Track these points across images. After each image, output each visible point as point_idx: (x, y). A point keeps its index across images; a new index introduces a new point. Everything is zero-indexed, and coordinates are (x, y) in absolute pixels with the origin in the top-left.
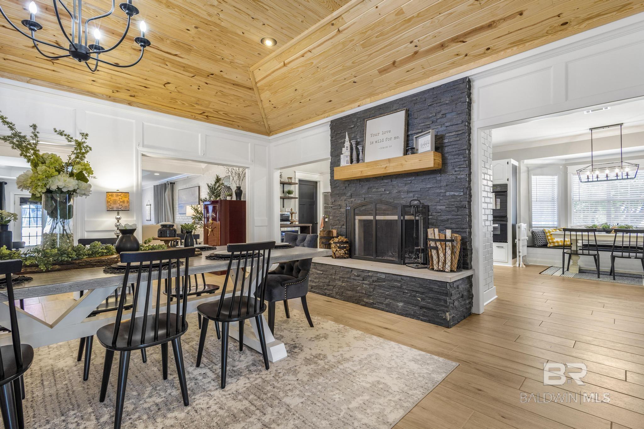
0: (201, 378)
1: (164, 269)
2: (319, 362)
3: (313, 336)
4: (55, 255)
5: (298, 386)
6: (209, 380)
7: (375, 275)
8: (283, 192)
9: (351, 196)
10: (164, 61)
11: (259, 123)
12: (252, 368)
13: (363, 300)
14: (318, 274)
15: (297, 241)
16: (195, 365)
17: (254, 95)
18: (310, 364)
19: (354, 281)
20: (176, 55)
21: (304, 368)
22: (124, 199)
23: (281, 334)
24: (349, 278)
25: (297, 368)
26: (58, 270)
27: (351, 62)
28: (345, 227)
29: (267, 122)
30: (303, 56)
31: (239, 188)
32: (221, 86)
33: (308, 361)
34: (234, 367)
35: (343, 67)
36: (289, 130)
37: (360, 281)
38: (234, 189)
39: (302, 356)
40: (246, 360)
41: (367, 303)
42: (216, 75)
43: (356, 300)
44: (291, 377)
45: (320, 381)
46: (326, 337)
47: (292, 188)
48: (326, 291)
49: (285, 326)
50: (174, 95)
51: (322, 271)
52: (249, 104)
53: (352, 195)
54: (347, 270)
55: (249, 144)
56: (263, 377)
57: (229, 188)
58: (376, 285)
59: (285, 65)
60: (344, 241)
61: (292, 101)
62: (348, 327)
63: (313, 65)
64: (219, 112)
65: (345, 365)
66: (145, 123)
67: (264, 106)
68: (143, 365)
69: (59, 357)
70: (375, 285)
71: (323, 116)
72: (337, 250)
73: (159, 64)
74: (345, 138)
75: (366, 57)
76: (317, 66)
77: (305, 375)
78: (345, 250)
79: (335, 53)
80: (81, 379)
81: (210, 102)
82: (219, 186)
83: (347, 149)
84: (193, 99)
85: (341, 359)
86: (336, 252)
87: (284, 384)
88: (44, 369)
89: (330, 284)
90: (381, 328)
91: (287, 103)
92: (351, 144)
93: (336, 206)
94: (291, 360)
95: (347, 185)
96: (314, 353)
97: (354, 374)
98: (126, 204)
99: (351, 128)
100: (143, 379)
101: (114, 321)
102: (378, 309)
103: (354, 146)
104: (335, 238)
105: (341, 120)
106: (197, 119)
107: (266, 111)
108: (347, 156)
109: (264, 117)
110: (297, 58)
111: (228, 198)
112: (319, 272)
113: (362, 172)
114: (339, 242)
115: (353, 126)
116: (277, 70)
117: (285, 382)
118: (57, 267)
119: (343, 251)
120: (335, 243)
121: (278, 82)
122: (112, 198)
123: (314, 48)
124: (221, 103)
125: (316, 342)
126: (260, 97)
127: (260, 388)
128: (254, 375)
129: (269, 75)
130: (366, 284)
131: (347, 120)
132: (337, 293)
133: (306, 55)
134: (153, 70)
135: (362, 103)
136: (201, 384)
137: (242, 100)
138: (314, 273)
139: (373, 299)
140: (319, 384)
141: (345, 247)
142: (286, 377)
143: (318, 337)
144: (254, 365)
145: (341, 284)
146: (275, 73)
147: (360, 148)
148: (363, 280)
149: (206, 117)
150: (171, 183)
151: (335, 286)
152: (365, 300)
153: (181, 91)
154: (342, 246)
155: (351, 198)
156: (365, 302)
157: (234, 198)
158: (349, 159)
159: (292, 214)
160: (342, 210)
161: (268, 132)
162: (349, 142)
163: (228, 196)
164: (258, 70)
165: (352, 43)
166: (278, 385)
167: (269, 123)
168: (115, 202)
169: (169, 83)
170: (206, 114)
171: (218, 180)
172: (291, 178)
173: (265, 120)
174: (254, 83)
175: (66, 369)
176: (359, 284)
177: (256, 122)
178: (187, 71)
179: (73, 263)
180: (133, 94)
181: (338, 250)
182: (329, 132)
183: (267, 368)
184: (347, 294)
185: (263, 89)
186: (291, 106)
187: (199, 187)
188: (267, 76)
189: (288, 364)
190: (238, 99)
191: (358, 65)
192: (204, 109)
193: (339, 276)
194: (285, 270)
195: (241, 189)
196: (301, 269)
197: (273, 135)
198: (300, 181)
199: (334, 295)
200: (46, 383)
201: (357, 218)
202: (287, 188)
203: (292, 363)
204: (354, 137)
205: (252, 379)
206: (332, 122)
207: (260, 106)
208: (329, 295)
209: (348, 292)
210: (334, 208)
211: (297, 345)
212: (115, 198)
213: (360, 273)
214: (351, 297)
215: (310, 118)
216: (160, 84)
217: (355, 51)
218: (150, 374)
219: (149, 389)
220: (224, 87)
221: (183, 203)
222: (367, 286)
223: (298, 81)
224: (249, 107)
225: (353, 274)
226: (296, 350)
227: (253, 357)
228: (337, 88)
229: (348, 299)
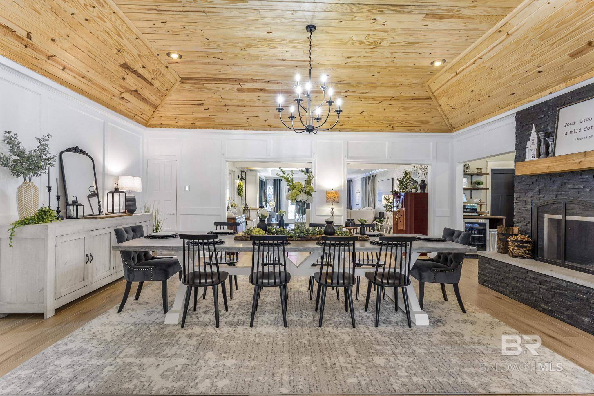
0: (366, 317)
1: (342, 247)
2: (455, 337)
3: (460, 319)
4: (299, 233)
5: (427, 344)
6: (370, 320)
7: (554, 281)
8: (472, 183)
9: (539, 192)
10: (360, 99)
11: (440, 123)
12: (399, 323)
13: (540, 305)
14: (491, 269)
15: (454, 237)
16: (364, 310)
17: (432, 103)
18: (445, 336)
19: (530, 283)
20: (367, 93)
21: (439, 337)
22: (335, 195)
23: (433, 310)
24: (525, 279)
25: (433, 334)
26: (300, 240)
27: (531, 55)
28: (530, 225)
29: (448, 121)
30: (474, 64)
31: (423, 182)
32: (402, 104)
33: (444, 333)
34: (388, 318)
35: (521, 62)
36: (471, 125)
37: (536, 285)
38: (419, 182)
39: (442, 328)
40: (398, 318)
41: (544, 309)
42: (397, 97)
43: (532, 303)
44: (426, 338)
45: (447, 347)
46: (473, 323)
47: (482, 178)
48: (499, 288)
49: (440, 305)
50: (367, 118)
51: (495, 267)
52: (428, 111)
53: (541, 191)
54: (522, 270)
55: (431, 143)
56: (405, 330)
57: (415, 182)
58: (556, 293)
59: (457, 74)
60: (524, 240)
61: (469, 101)
62: (503, 323)
63: (486, 68)
64: (402, 122)
65: (477, 347)
66: (349, 142)
67: (443, 109)
68: (337, 301)
69: (301, 286)
70: (554, 292)
71: (508, 108)
72: (514, 249)
73: (356, 102)
74: (531, 130)
75: (549, 47)
76: (491, 67)
77: (437, 340)
78: (525, 249)
79: (508, 53)
80: (309, 298)
81: (394, 117)
82: (407, 180)
83: (533, 142)
84: (381, 118)
85: (477, 341)
86: (513, 250)
87: (417, 340)
88: (295, 289)
89: (504, 281)
90: (544, 335)
91: (465, 103)
92: (538, 135)
93: (520, 202)
94: (431, 328)
95: (534, 180)
96: (453, 330)
97: (481, 355)
98: (337, 199)
99: (541, 118)
100: (336, 308)
101: (319, 271)
102: (558, 318)
103: (542, 138)
104: (513, 236)
105: (528, 111)
106: (385, 131)
107: (446, 113)
108: (532, 150)
109: (444, 117)
110: (468, 67)
111: (413, 191)
112: (492, 267)
113: (548, 167)
114: (517, 241)
115: (542, 116)
116: (450, 79)
117: (419, 338)
118: (299, 239)
119: (522, 251)
120: (512, 241)
121: (453, 88)
122: (329, 195)
123: (484, 55)
124: (403, 115)
125: (461, 324)
126: (438, 103)
127: (400, 335)
128: (399, 327)
129: (444, 84)
130: (544, 289)
131: (535, 110)
132: (510, 292)
133: (476, 62)
134: (352, 107)
135: (554, 90)
136: (365, 320)
137: (421, 109)
138: (487, 268)
139: (552, 307)
140: (445, 349)
141: (525, 247)
142: (422, 336)
143: (465, 321)
144: (401, 322)
145: (515, 283)
146: (448, 82)
147: (550, 140)
148: (540, 284)
149: (392, 128)
150: (373, 176)
151: (509, 284)
152: (542, 305)
153: (372, 114)
154: (521, 245)
155: (539, 194)
156: (541, 307)
157: (419, 191)
158: (535, 152)
159: (481, 205)
160: (527, 206)
161: (451, 129)
162: (536, 134)
163: (413, 188)
164: (433, 83)
165: (526, 40)
166: (413, 338)
167: (450, 121)
168: (330, 197)
169: (363, 112)
170: (391, 126)
171: (406, 174)
172: (481, 169)
173: (445, 120)
174: (431, 94)
175: (303, 292)
176: (535, 287)
177: (437, 123)
178: (375, 100)
179: (305, 238)
180: (342, 124)
181: (516, 248)
182: (515, 124)
183: (410, 326)
184: (522, 295)
185: (440, 97)
186: (470, 105)
187: (393, 179)
188: (442, 86)
189: (427, 330)
190: (417, 109)
191: (540, 56)
192: (390, 122)
193: (513, 275)
194: (441, 260)
195: (426, 182)
196: (453, 260)
197: (455, 131)
198: (493, 170)
199: (508, 293)
200: (295, 295)
201: (547, 216)
202: (476, 179)
203: (431, 330)
204: (544, 128)
205: (396, 329)
206: (518, 113)
207: (440, 110)
208: (502, 293)
209: (523, 293)
210: (518, 204)
211: (442, 321)
212: (330, 195)
213: (536, 276)
214: (526, 299)
215: (493, 112)
216: (358, 113)
217: (532, 45)
218: (340, 306)
219: (338, 313)
220: (404, 104)
221: (381, 192)
222: (545, 292)
223: (473, 84)
224: (428, 113)
225: (529, 276)
226: (439, 324)
227: (403, 317)
228: (519, 81)
229: (523, 301)
